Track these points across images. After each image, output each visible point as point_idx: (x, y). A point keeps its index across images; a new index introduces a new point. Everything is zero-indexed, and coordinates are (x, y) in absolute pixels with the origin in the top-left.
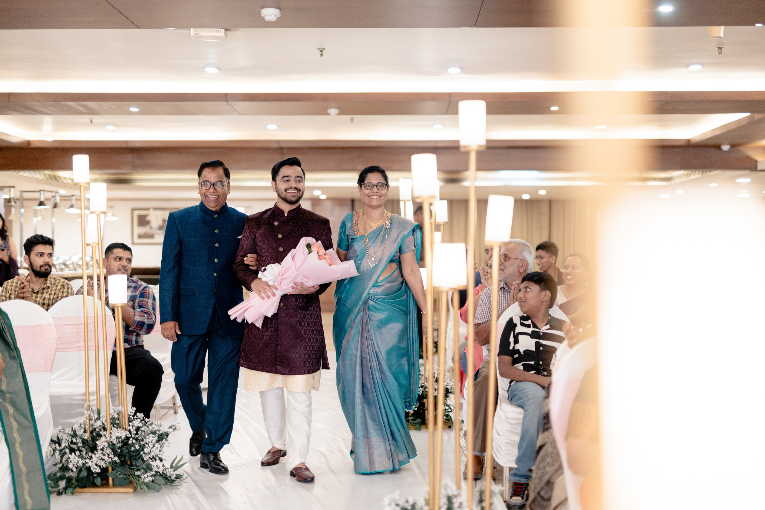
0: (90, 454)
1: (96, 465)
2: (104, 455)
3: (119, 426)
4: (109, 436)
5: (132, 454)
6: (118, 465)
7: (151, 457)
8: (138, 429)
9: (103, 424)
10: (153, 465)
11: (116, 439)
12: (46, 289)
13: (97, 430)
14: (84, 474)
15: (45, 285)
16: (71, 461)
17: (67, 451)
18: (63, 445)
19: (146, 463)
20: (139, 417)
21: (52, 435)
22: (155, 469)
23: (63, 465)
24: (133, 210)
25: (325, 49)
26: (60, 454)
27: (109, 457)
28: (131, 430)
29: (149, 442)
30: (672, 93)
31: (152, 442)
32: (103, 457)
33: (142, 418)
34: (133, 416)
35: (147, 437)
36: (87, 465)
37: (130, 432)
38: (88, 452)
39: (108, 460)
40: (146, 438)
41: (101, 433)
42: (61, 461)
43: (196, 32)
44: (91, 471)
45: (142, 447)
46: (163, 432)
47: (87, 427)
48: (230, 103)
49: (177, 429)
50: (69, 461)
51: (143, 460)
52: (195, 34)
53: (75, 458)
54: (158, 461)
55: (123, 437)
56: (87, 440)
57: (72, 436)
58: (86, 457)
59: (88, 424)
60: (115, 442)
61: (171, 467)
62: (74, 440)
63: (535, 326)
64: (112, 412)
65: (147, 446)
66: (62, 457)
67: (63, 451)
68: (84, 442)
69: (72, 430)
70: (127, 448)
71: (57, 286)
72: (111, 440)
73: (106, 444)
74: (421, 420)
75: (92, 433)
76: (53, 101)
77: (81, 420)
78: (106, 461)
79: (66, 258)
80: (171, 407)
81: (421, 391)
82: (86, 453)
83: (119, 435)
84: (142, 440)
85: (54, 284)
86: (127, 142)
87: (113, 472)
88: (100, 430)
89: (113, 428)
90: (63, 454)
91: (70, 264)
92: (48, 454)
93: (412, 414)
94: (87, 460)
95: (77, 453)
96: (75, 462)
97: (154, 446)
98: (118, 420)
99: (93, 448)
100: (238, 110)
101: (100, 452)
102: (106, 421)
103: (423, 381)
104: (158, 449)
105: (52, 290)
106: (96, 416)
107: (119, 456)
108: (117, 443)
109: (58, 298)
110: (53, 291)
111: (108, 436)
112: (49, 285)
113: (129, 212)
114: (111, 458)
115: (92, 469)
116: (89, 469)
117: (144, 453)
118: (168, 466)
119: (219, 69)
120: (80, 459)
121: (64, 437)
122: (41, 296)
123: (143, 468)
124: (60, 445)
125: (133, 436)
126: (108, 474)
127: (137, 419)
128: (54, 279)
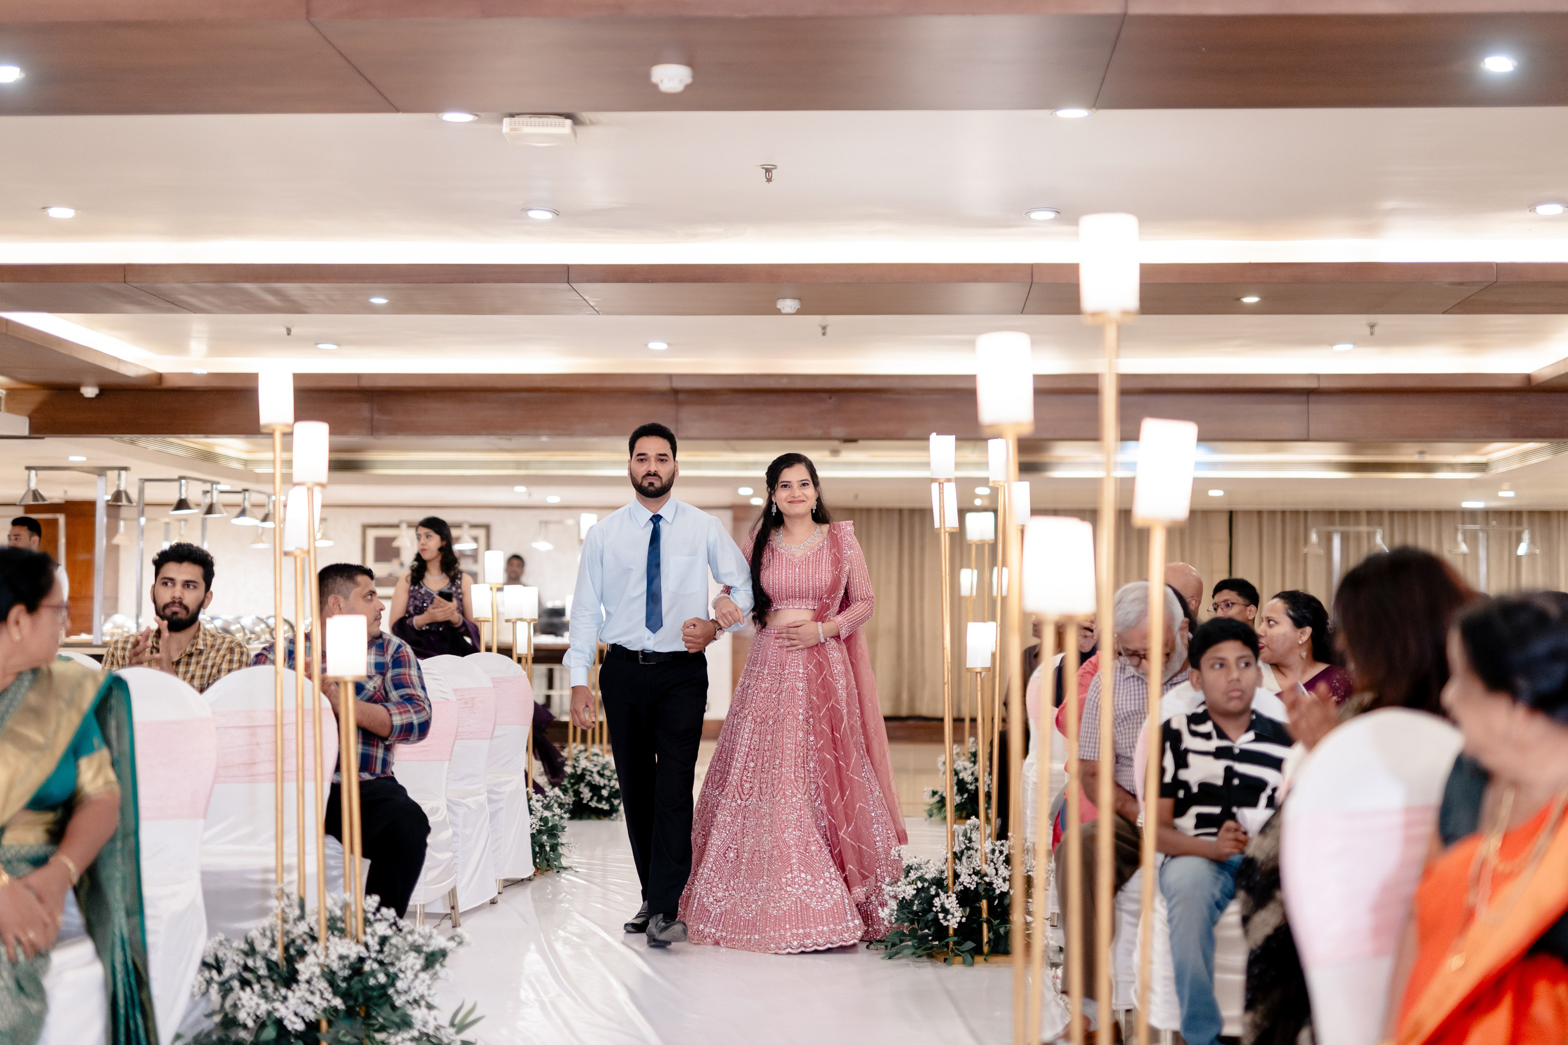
0: (283, 991)
1: (296, 1014)
2: (312, 993)
3: (343, 933)
4: (324, 953)
5: (370, 993)
6: (341, 1015)
7: (411, 1001)
8: (383, 940)
9: (311, 929)
10: (414, 1016)
11: (337, 961)
12: (194, 655)
13: (299, 942)
14: (270, 1033)
15: (194, 648)
16: (243, 1006)
17: (236, 984)
18: (227, 972)
19: (399, 1012)
20: (386, 916)
21: (205, 952)
22: (418, 1025)
23: (226, 1015)
24: (365, 527)
25: (775, 167)
26: (220, 991)
27: (322, 998)
28: (369, 944)
29: (406, 968)
30: (1500, 267)
31: (412, 968)
32: (310, 998)
33: (392, 921)
34: (374, 914)
35: (403, 957)
36: (277, 1015)
37: (367, 946)
38: (279, 987)
39: (320, 1004)
40: (398, 959)
41: (306, 948)
42: (222, 1006)
43: (513, 127)
44: (285, 1027)
45: (393, 979)
46: (437, 949)
47: (278, 935)
48: (575, 285)
49: (464, 943)
50: (240, 1006)
51: (394, 1008)
52: (512, 130)
53: (251, 999)
54: (424, 1010)
55: (353, 956)
56: (276, 964)
57: (246, 954)
58: (275, 997)
59: (279, 928)
60: (335, 966)
61: (452, 1025)
62: (250, 963)
63: (1222, 735)
64: (329, 903)
65: (401, 975)
66: (224, 998)
67: (227, 984)
68: (271, 966)
69: (247, 941)
70: (361, 981)
71: (218, 650)
72: (328, 962)
73: (318, 971)
74: (975, 945)
75: (286, 949)
76: (214, 282)
77: (266, 922)
78: (315, 1006)
79: (230, 617)
80: (447, 914)
81: (974, 883)
82: (276, 989)
83: (344, 952)
84: (392, 964)
85: (212, 646)
86: (359, 376)
87: (332, 1030)
88: (305, 941)
89: (331, 938)
90: (226, 990)
91: (238, 631)
92: (196, 990)
93: (955, 930)
94: (277, 1005)
95: (257, 987)
96: (251, 1007)
97: (416, 976)
98: (343, 921)
99: (289, 979)
100: (592, 304)
101: (304, 986)
102: (318, 921)
103: (979, 862)
104: (425, 984)
105: (207, 659)
106: (297, 912)
107: (345, 995)
108: (341, 969)
109: (219, 672)
110: (209, 661)
111: (322, 954)
112: (202, 648)
113: (359, 531)
114: (328, 1001)
115: (286, 1022)
116: (279, 1023)
117: (397, 992)
118: (445, 1021)
119: (556, 213)
120: (262, 1002)
121: (229, 955)
122: (184, 670)
123: (393, 1022)
124: (220, 971)
125: (373, 955)
126: (319, 1035)
127: (380, 920)
128: (213, 636)
